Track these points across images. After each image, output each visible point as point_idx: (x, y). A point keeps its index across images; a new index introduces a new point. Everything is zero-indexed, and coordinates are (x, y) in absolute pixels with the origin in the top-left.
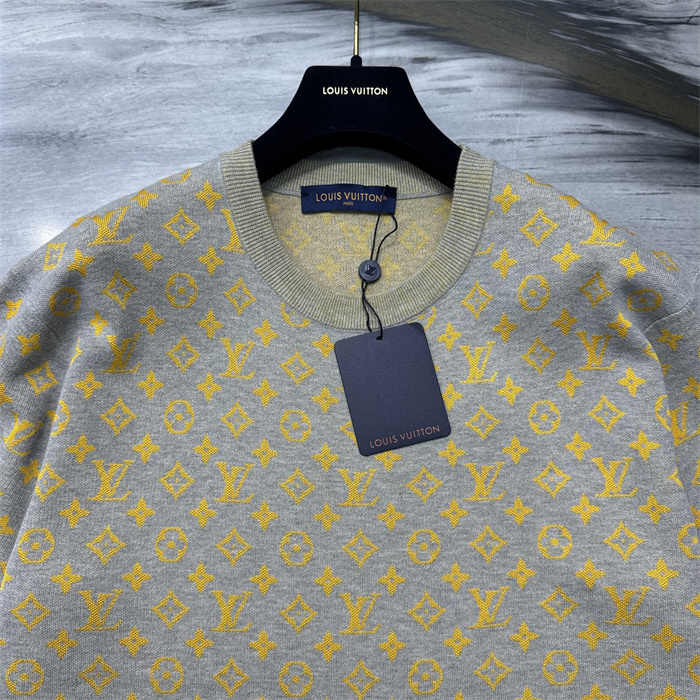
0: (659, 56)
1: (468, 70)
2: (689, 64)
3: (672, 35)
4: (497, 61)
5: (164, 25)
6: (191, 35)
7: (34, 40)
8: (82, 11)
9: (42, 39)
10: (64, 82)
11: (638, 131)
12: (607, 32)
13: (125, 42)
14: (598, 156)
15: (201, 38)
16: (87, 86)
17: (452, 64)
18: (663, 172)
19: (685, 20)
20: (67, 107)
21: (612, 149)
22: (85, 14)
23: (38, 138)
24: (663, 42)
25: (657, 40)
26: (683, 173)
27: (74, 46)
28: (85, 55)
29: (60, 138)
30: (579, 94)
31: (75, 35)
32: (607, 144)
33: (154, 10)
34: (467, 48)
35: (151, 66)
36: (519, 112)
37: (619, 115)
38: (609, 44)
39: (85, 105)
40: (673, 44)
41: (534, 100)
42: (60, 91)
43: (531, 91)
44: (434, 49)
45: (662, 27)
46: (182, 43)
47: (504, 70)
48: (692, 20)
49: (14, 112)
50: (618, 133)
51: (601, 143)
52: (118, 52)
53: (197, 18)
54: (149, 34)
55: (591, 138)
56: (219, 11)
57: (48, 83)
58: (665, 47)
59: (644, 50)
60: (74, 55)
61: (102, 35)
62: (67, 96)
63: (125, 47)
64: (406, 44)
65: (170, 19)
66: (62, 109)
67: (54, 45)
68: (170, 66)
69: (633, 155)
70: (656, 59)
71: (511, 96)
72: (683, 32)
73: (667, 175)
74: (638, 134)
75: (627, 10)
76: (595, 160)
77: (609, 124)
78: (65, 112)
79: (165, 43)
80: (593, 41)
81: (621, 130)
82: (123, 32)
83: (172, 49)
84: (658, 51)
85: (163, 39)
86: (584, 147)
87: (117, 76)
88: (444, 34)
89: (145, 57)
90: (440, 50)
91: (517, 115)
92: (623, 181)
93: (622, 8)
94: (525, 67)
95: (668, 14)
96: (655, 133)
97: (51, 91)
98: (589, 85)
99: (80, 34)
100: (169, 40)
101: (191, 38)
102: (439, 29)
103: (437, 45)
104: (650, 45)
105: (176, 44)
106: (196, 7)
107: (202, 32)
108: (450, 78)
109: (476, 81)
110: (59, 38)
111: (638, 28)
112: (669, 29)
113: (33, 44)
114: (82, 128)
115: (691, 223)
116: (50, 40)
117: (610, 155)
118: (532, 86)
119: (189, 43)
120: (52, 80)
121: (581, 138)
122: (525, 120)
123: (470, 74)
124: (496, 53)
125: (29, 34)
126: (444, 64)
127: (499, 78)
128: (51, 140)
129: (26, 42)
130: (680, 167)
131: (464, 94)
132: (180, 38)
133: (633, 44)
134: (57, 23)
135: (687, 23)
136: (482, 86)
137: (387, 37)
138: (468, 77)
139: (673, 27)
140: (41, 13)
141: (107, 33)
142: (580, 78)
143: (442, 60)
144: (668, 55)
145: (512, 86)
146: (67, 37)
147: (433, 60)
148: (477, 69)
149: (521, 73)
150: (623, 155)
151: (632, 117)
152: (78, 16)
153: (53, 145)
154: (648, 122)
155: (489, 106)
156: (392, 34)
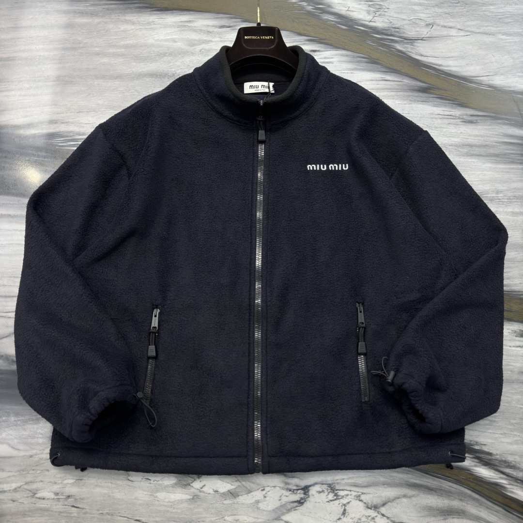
0: (410, 52)
1: (333, 55)
2: (422, 55)
3: (415, 44)
4: (344, 52)
5: (211, 34)
6: (221, 38)
7: (158, 38)
8: (178, 28)
9: (162, 37)
10: (170, 54)
11: (399, 80)
12: (389, 42)
13: (195, 40)
14: (384, 89)
15: (226, 40)
16: (180, 56)
17: (326, 52)
18: (409, 96)
19: (421, 38)
20: (172, 64)
21: (389, 87)
22: (179, 29)
23: (160, 75)
24: (412, 47)
25: (410, 46)
26: (417, 96)
27: (174, 41)
28: (179, 44)
29: (169, 76)
30: (376, 65)
31: (175, 37)
32: (388, 85)
33: (206, 28)
34: (332, 47)
35: (205, 49)
36: (352, 72)
37: (393, 74)
38: (389, 47)
39: (179, 64)
40: (415, 48)
41: (358, 67)
42: (169, 58)
43: (356, 64)
44: (319, 47)
45: (411, 41)
46: (218, 41)
47: (347, 56)
48: (424, 39)
49: (151, 65)
50: (392, 81)
51: (385, 84)
52: (192, 43)
53: (224, 32)
54: (204, 37)
55: (381, 82)
56: (233, 29)
57: (164, 55)
58: (412, 49)
59: (404, 50)
60: (175, 44)
61: (186, 37)
62: (172, 60)
63: (195, 42)
64: (307, 44)
65: (213, 32)
66: (170, 65)
67: (166, 40)
68: (213, 50)
69: (397, 89)
70: (409, 53)
71: (350, 66)
72: (420, 43)
73: (411, 97)
74: (400, 81)
75: (397, 34)
76: (382, 90)
77: (388, 77)
78: (171, 66)
79: (211, 41)
80: (383, 45)
81: (393, 79)
82: (194, 36)
83: (214, 43)
84: (410, 50)
85: (211, 39)
86: (378, 86)
87: (192, 53)
88: (323, 41)
89: (203, 46)
90: (322, 47)
91: (352, 73)
92: (393, 99)
93: (395, 33)
94: (356, 55)
95: (414, 36)
96: (407, 81)
97: (165, 58)
98: (381, 62)
99: (177, 36)
100: (213, 40)
101: (222, 39)
102: (321, 39)
103: (321, 45)
104: (407, 47)
105: (215, 42)
106: (224, 28)
107: (226, 37)
108: (325, 58)
109: (335, 59)
110: (169, 37)
111: (402, 41)
112: (414, 42)
113: (158, 40)
114: (178, 72)
115: (419, 116)
116: (165, 38)
117: (388, 89)
118: (358, 62)
119: (221, 41)
120: (166, 53)
121: (377, 82)
122: (355, 75)
123: (333, 57)
124: (344, 49)
125: (157, 36)
126: (323, 53)
127: (345, 59)
128: (165, 76)
129: (156, 39)
130: (416, 94)
131: (331, 64)
132: (217, 39)
133: (399, 47)
134: (168, 32)
135: (422, 40)
136: (338, 61)
137: (301, 42)
138: (332, 58)
139: (416, 41)
140: (161, 28)
141: (188, 36)
142: (378, 59)
143: (322, 51)
144: (413, 51)
145: (350, 62)
146: (172, 37)
147: (319, 51)
148: (336, 55)
149: (354, 57)
150: (393, 89)
151: (398, 75)
152: (177, 29)
153: (166, 78)
154: (404, 77)
155: (340, 69)
156: (303, 41)
